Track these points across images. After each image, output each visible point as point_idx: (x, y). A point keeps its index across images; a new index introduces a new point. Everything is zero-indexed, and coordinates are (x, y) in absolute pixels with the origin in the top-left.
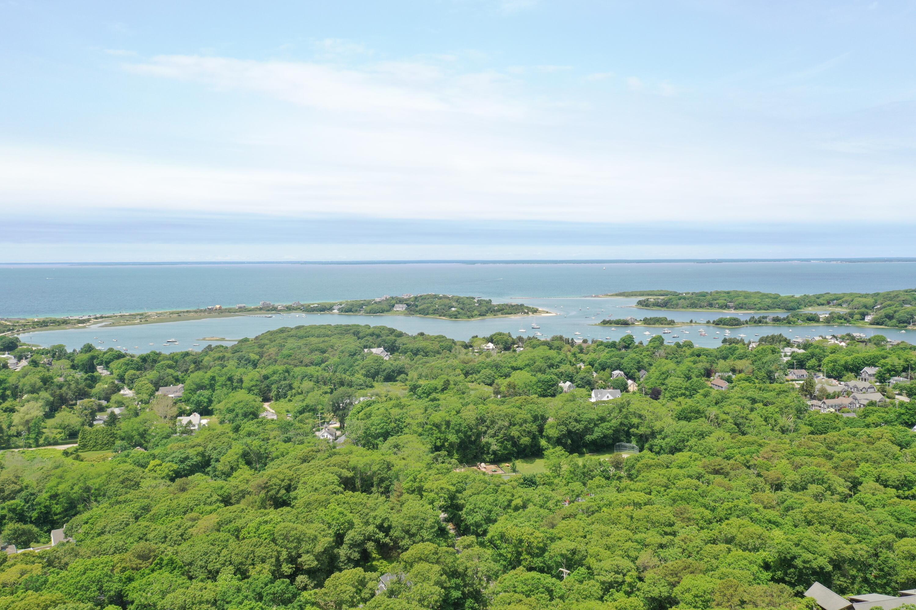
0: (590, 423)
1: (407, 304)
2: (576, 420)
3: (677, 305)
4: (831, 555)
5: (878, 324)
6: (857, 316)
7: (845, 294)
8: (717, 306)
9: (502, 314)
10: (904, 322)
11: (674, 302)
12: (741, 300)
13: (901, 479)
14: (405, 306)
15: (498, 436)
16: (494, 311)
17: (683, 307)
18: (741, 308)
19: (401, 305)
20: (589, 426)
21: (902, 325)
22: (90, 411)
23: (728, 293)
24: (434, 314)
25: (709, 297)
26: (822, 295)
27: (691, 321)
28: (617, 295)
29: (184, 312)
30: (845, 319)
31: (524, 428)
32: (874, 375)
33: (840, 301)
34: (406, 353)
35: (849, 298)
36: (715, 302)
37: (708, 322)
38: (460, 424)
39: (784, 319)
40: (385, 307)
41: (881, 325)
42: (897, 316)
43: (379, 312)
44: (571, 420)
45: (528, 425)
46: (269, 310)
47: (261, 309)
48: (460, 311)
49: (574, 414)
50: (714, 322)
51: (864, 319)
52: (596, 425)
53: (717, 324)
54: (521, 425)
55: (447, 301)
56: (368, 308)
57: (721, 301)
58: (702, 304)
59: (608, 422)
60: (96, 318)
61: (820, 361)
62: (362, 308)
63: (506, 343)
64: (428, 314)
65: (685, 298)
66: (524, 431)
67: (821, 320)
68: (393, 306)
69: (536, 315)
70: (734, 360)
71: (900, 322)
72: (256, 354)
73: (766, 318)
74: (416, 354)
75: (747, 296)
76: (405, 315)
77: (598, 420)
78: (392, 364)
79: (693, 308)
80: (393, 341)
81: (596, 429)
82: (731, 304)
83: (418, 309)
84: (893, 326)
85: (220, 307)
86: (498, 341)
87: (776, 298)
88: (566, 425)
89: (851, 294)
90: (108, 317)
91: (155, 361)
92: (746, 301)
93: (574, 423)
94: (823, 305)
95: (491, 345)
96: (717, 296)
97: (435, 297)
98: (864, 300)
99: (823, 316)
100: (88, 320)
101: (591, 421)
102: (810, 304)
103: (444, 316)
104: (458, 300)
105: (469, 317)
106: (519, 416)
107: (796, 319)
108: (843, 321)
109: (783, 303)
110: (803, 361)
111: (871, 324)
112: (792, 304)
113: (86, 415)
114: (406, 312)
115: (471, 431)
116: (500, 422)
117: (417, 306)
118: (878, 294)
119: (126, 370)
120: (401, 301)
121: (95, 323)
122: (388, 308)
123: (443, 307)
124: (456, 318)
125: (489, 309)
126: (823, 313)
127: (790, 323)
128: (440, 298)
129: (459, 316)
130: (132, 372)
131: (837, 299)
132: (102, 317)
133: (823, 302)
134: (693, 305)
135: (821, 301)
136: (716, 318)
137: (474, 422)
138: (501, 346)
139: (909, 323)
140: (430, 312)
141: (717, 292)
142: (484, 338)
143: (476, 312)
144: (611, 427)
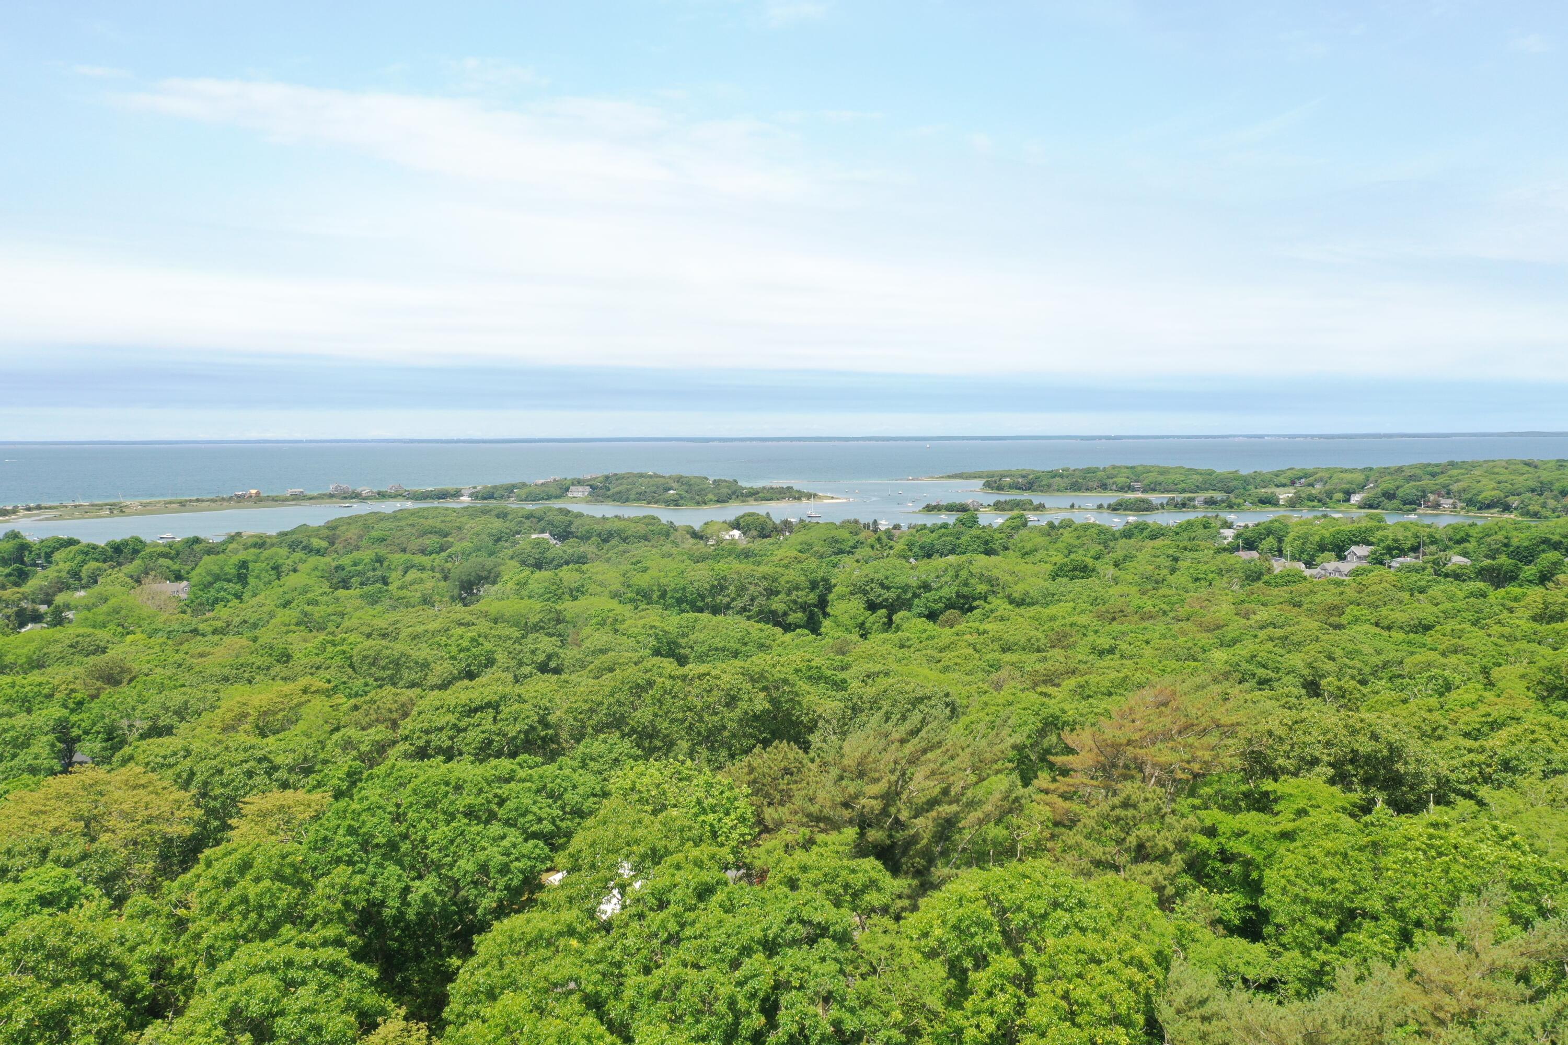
0: (905, 592)
1: (591, 487)
2: (882, 586)
3: (1049, 486)
4: (1306, 672)
5: (1371, 507)
6: (1339, 496)
7: (1319, 469)
8: (1114, 487)
9: (756, 500)
10: (1411, 503)
11: (1045, 482)
12: (1152, 477)
13: (1412, 623)
14: (588, 489)
15: (750, 610)
16: (742, 495)
17: (1058, 490)
18: (1154, 490)
19: (581, 488)
20: (903, 596)
21: (1408, 507)
22: (15, 609)
23: (1132, 468)
24: (639, 500)
25: (1100, 474)
26: (1283, 472)
27: (1072, 506)
28: (949, 477)
29: (191, 501)
30: (1319, 501)
31: (793, 597)
32: (1366, 557)
33: (1311, 479)
34: (589, 538)
35: (1325, 475)
36: (1111, 481)
37: (1100, 507)
38: (684, 589)
39: (1223, 501)
40: (553, 490)
41: (1376, 508)
42: (1400, 493)
43: (543, 499)
44: (873, 585)
45: (800, 593)
46: (345, 498)
47: (331, 496)
48: (684, 494)
49: (880, 576)
50: (1109, 506)
51: (1348, 500)
52: (915, 596)
53: (1114, 510)
54: (789, 593)
55: (662, 481)
56: (523, 492)
57: (1121, 480)
58: (1090, 484)
59: (937, 590)
60: (29, 509)
61: (1280, 540)
62: (512, 492)
63: (763, 529)
64: (627, 500)
65: (1061, 476)
66: (795, 602)
67: (1281, 502)
68: (567, 490)
69: (812, 501)
70: (1143, 540)
71: (1405, 503)
72: (323, 539)
73: (1193, 499)
74: (606, 541)
75: (1163, 471)
76: (588, 502)
77: (919, 588)
78: (565, 552)
79: (1075, 491)
80: (566, 523)
81: (916, 601)
82: (1137, 485)
83: (609, 493)
84: (1395, 509)
85: (258, 494)
86: (748, 525)
87: (1210, 474)
88: (865, 593)
89: (1328, 469)
90: (50, 508)
91: (136, 552)
92: (1161, 478)
93: (880, 590)
94: (1284, 485)
95: (736, 533)
96: (1115, 472)
97: (641, 476)
98: (1348, 476)
99: (1285, 496)
100: (14, 511)
101: (905, 588)
102: (1265, 483)
103: (656, 502)
104: (679, 479)
105: (698, 503)
106: (786, 578)
107: (1241, 501)
108: (1315, 503)
109: (1221, 481)
110: (1254, 541)
111: (1360, 507)
112: (1235, 483)
113: (8, 617)
114: (590, 498)
115: (703, 600)
116: (752, 588)
117: (609, 490)
118: (1371, 469)
119: (84, 562)
120: (579, 482)
121: (25, 516)
122: (558, 492)
123: (654, 488)
124: (677, 505)
125: (734, 493)
126: (1284, 495)
127: (1231, 507)
128: (651, 477)
129: (681, 502)
130: (93, 565)
131: (1306, 476)
132: (39, 507)
133: (1284, 481)
134: (1075, 487)
135: (1282, 479)
136: (1113, 501)
137: (707, 586)
138: (755, 533)
139: (1420, 505)
140: (632, 496)
141: (1114, 467)
142: (724, 522)
143: (710, 496)
144: (941, 598)
